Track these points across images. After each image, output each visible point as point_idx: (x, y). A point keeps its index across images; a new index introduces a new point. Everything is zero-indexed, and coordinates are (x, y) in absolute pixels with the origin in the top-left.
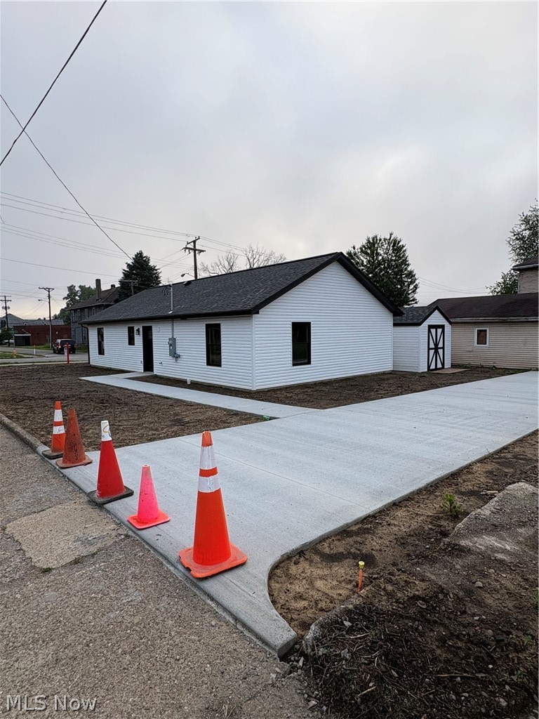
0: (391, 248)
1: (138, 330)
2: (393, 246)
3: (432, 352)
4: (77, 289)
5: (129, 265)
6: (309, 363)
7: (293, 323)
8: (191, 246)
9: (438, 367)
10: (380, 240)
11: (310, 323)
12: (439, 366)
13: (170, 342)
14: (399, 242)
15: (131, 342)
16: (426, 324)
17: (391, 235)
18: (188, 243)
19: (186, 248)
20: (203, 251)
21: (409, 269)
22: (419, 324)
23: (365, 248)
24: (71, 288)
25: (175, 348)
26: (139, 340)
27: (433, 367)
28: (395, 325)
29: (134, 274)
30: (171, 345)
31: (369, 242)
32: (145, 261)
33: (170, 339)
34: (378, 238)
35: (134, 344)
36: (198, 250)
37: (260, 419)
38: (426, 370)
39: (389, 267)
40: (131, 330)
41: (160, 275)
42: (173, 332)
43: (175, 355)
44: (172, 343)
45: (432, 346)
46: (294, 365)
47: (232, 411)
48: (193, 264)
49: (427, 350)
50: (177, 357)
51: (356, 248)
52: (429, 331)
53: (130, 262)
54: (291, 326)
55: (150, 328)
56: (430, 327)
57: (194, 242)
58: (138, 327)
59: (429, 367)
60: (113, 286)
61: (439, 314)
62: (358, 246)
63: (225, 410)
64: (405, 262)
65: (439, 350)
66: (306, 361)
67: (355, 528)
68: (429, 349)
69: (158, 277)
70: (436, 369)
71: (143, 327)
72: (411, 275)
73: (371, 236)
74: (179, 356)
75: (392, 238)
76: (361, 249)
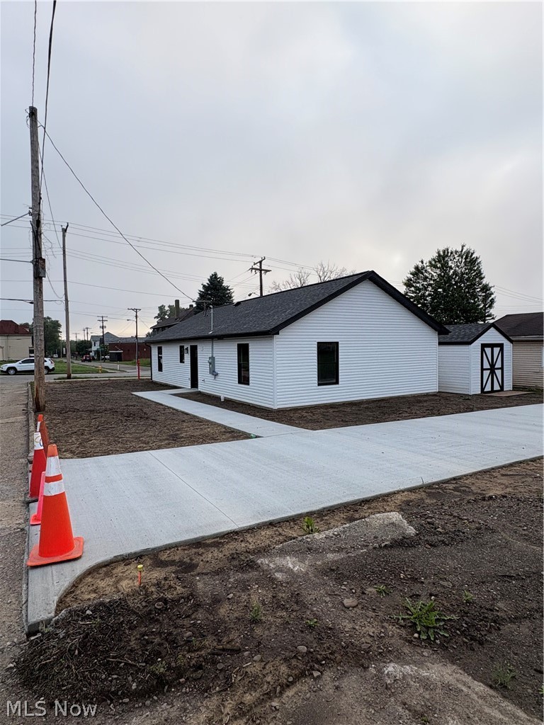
0: (464, 261)
1: (187, 349)
2: (466, 259)
3: (486, 373)
4: (167, 308)
5: (204, 286)
6: (337, 383)
7: (318, 343)
8: (257, 266)
9: (495, 389)
10: (452, 253)
11: (338, 343)
12: (497, 387)
13: (210, 361)
14: (472, 254)
15: (182, 360)
16: (478, 343)
17: (463, 246)
18: (255, 264)
19: (252, 269)
20: (269, 271)
21: (484, 282)
22: (469, 343)
23: (435, 262)
24: (161, 308)
25: (214, 366)
26: (187, 357)
27: (488, 388)
28: (440, 344)
29: (210, 295)
30: (210, 364)
31: (439, 255)
32: (219, 282)
33: (210, 358)
34: (450, 251)
35: (184, 362)
36: (264, 270)
37: (247, 436)
38: (480, 392)
39: (461, 281)
40: (182, 348)
41: (233, 295)
42: (213, 351)
43: (214, 373)
44: (212, 362)
45: (486, 365)
46: (319, 385)
47: (230, 428)
48: (259, 284)
49: (480, 371)
50: (216, 375)
51: (424, 262)
52: (483, 350)
53: (206, 282)
54: (316, 346)
55: (196, 346)
56: (484, 346)
57: (260, 262)
58: (187, 346)
59: (482, 389)
60: (191, 306)
61: (497, 332)
62: (426, 261)
63: (225, 427)
64: (479, 275)
65: (496, 371)
66: (334, 381)
67: (208, 542)
68: (483, 369)
69: (231, 297)
70: (492, 391)
71: (191, 346)
72: (486, 288)
73: (441, 249)
74: (218, 374)
75: (464, 251)
76: (430, 262)
